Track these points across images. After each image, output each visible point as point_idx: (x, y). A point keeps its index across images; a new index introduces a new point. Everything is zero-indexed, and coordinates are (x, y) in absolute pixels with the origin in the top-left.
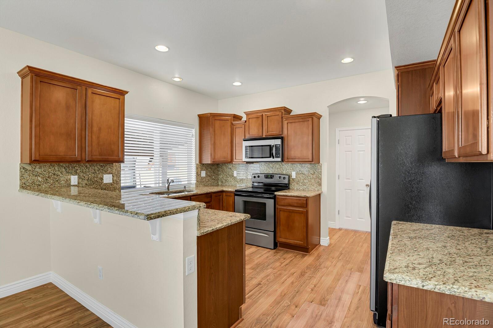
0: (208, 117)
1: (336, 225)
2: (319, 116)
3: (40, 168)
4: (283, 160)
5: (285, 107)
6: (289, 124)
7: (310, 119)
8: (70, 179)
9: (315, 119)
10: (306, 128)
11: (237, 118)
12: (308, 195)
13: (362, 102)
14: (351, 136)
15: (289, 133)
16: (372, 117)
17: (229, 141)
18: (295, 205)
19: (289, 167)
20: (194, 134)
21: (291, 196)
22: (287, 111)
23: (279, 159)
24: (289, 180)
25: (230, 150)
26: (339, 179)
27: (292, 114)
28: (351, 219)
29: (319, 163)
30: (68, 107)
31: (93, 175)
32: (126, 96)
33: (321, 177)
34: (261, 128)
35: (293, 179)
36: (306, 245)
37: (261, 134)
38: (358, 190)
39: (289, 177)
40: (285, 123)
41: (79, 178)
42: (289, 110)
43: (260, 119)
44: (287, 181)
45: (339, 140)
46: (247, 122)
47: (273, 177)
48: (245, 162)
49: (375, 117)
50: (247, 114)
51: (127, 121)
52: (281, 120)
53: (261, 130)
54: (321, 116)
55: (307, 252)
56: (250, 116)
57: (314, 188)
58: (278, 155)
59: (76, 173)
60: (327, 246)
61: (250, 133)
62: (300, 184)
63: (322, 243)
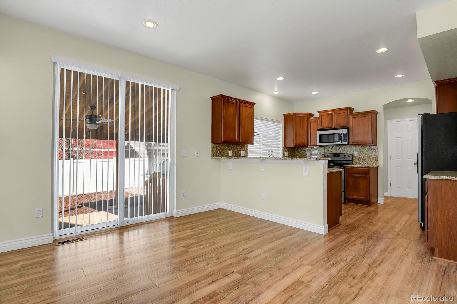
0: (291, 116)
1: (388, 194)
2: (376, 112)
3: (218, 146)
4: (348, 144)
5: (350, 107)
6: (353, 119)
7: (370, 115)
8: (229, 153)
9: (374, 115)
10: (367, 121)
11: (311, 115)
12: (370, 166)
13: (410, 101)
14: (401, 126)
15: (353, 124)
16: (418, 115)
17: (306, 132)
18: (360, 173)
19: (352, 149)
20: (281, 127)
21: (357, 167)
22: (351, 109)
23: (346, 143)
24: (352, 158)
25: (307, 137)
26: (390, 158)
27: (353, 112)
28: (401, 189)
29: (377, 145)
30: (234, 114)
31: (237, 151)
32: (255, 106)
33: (378, 155)
34: (331, 122)
35: (356, 157)
36: (369, 200)
37: (331, 126)
38: (407, 167)
39: (353, 155)
40: (350, 118)
41: (232, 153)
42: (352, 109)
43: (330, 116)
44: (351, 159)
45: (390, 129)
46: (320, 118)
47: (340, 156)
48: (318, 145)
49: (420, 115)
50: (320, 112)
51: (255, 121)
52: (347, 116)
53: (331, 124)
54: (378, 112)
55: (369, 205)
56: (322, 114)
57: (372, 163)
58: (346, 140)
59: (231, 150)
60: (383, 203)
61: (322, 126)
62: (361, 160)
63: (379, 202)
